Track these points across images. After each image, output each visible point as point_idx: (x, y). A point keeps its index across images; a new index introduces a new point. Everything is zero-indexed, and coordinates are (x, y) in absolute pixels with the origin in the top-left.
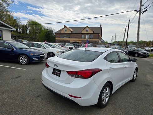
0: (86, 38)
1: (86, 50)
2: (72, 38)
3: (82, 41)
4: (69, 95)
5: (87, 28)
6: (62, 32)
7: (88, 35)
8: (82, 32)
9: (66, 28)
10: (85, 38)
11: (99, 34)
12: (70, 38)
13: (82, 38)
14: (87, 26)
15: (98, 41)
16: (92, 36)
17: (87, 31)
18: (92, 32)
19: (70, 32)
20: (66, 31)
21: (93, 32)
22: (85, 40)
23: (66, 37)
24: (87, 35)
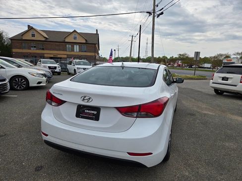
0: (75, 50)
1: (123, 67)
2: (47, 49)
3: (67, 55)
4: (128, 153)
5: (75, 33)
6: (24, 38)
7: (78, 46)
8: (66, 41)
9: (32, 31)
10: (73, 50)
11: (95, 44)
12: (43, 49)
13: (66, 51)
14: (75, 31)
15: (95, 56)
16: (85, 47)
17: (75, 38)
18: (84, 42)
19: (44, 39)
20: (33, 35)
21: (86, 40)
22: (72, 53)
23: (35, 47)
24: (75, 46)
